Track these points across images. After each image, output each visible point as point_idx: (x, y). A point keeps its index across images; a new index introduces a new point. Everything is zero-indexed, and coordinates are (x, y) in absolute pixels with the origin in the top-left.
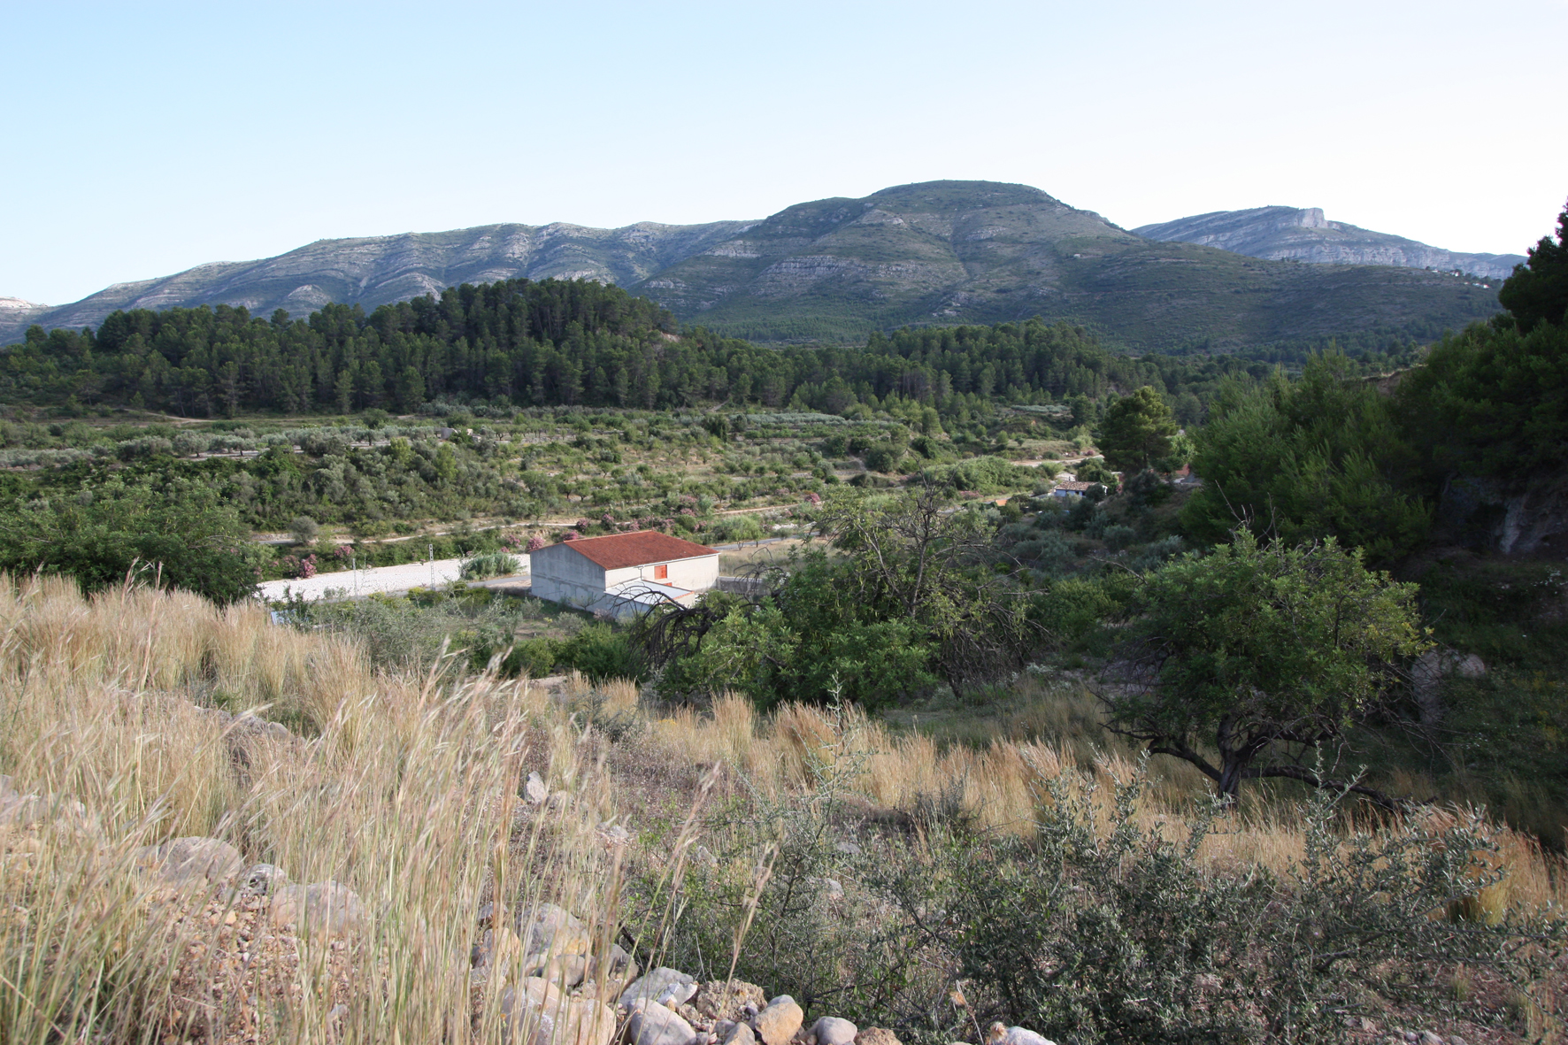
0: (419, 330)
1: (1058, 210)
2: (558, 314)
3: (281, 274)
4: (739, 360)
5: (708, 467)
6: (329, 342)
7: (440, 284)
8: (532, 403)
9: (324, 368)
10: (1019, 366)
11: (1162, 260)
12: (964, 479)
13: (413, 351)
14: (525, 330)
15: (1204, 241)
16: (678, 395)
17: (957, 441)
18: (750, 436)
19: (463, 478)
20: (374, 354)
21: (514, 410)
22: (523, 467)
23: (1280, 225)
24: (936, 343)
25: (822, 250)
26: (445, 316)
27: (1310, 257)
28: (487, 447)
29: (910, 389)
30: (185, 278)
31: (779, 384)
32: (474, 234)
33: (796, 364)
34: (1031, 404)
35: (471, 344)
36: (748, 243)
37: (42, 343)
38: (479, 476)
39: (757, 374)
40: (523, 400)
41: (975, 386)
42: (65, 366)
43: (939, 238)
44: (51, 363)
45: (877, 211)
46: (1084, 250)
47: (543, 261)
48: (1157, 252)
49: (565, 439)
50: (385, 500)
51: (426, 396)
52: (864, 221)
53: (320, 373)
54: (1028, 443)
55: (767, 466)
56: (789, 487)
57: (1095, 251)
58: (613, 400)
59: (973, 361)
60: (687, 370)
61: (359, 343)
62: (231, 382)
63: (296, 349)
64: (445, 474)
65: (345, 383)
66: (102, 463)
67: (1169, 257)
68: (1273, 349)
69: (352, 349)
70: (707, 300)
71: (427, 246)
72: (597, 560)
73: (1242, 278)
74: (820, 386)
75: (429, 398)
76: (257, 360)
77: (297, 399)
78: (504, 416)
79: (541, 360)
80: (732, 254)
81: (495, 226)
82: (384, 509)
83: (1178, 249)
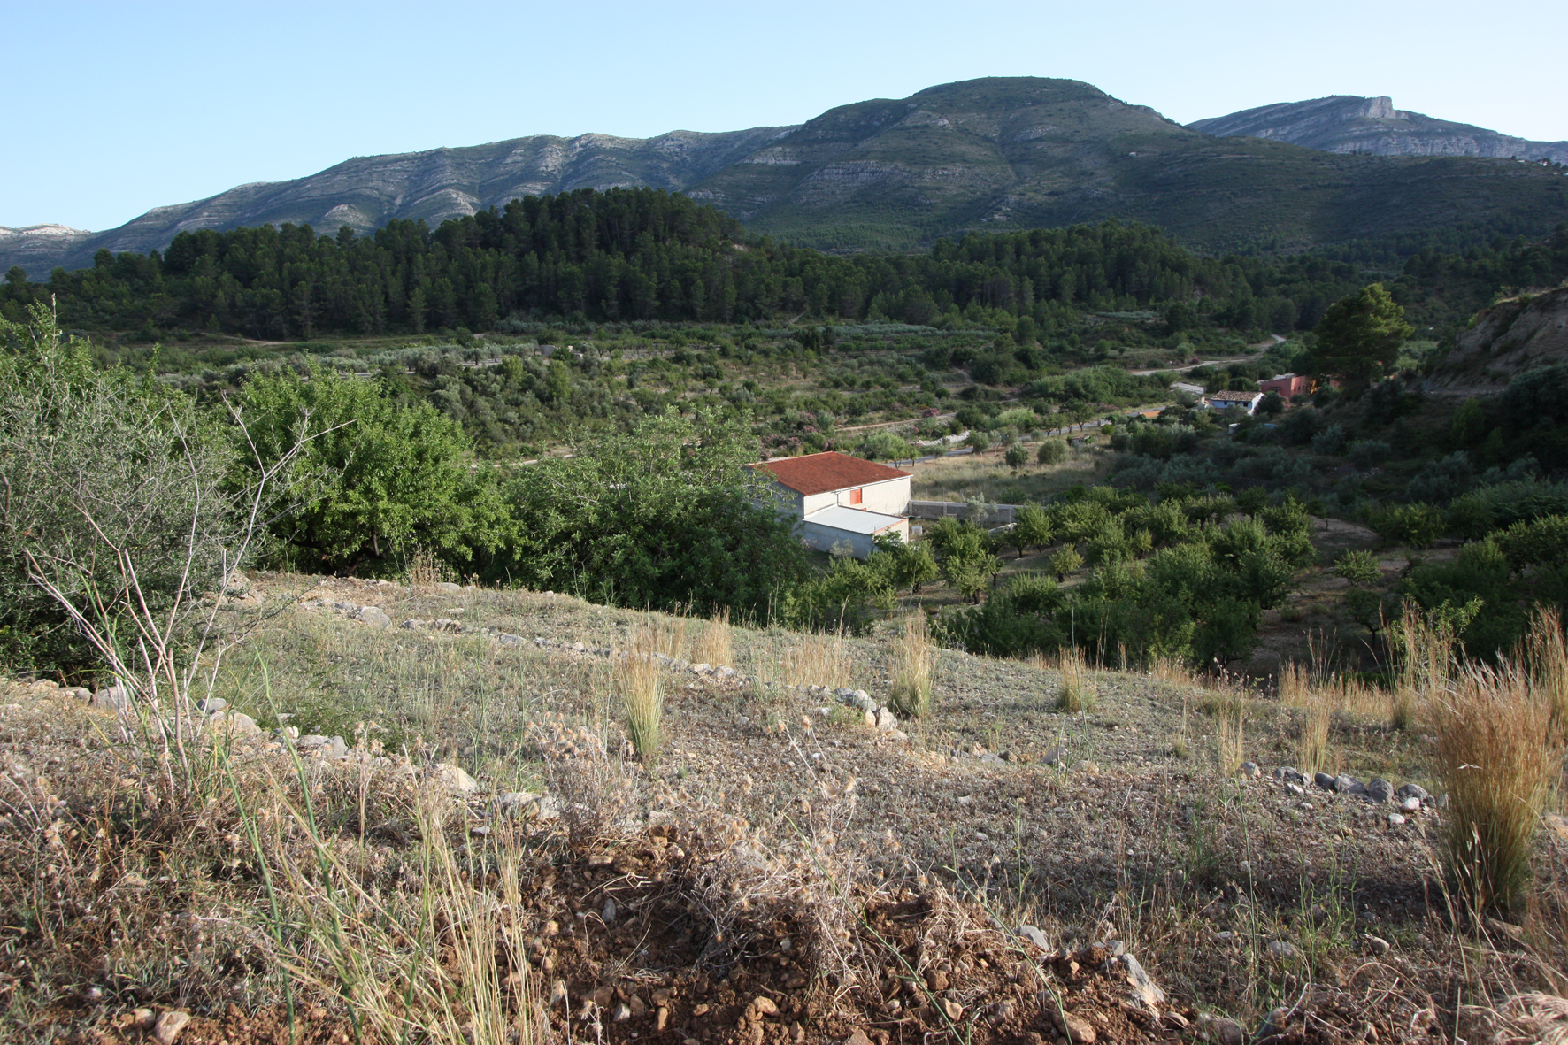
0: (486, 245)
1: (1112, 105)
2: (627, 226)
3: (316, 193)
4: (813, 269)
5: (808, 382)
6: (397, 260)
7: (475, 200)
8: (607, 319)
9: (395, 286)
10: (1100, 270)
11: (1225, 157)
12: (1082, 390)
13: (484, 267)
14: (594, 243)
15: (1263, 134)
16: (756, 308)
17: (1053, 351)
18: (845, 349)
19: (577, 397)
20: (444, 271)
21: (592, 325)
22: (631, 385)
23: (1345, 117)
24: (1010, 249)
25: (864, 155)
26: (510, 229)
27: (1377, 149)
28: (591, 364)
29: (993, 297)
30: (223, 201)
31: (856, 294)
32: (507, 147)
33: (868, 273)
34: (1117, 310)
35: (541, 259)
36: (788, 150)
37: (111, 267)
38: (591, 395)
39: (833, 284)
40: (598, 315)
41: (1054, 292)
42: (137, 290)
43: (987, 139)
44: (123, 287)
45: (921, 112)
46: (1140, 148)
47: (577, 173)
48: (1219, 148)
49: (664, 355)
50: (506, 421)
51: (499, 313)
52: (908, 123)
53: (391, 291)
54: (1129, 352)
55: (872, 379)
56: (902, 401)
57: (1151, 149)
58: (689, 313)
59: (1051, 267)
60: (763, 281)
61: (428, 260)
62: (305, 303)
63: (366, 267)
64: (560, 393)
65: (418, 300)
66: (215, 388)
67: (1232, 153)
68: (1346, 248)
69: (421, 266)
70: (748, 210)
71: (459, 161)
72: (792, 485)
73: (1310, 173)
74: (897, 296)
75: (503, 316)
76: (329, 279)
77: (371, 319)
78: (580, 333)
79: (615, 273)
80: (772, 162)
81: (527, 138)
82: (506, 431)
83: (1243, 144)
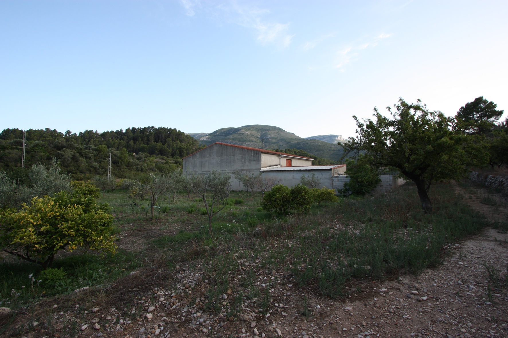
25: (228, 139)
36: (209, 137)
43: (257, 137)
45: (242, 130)
46: (293, 141)
48: (310, 141)
52: (239, 132)
57: (295, 141)
67: (313, 142)
80: (205, 139)
